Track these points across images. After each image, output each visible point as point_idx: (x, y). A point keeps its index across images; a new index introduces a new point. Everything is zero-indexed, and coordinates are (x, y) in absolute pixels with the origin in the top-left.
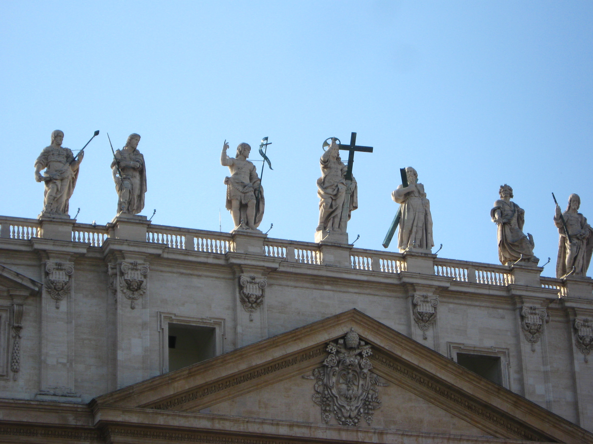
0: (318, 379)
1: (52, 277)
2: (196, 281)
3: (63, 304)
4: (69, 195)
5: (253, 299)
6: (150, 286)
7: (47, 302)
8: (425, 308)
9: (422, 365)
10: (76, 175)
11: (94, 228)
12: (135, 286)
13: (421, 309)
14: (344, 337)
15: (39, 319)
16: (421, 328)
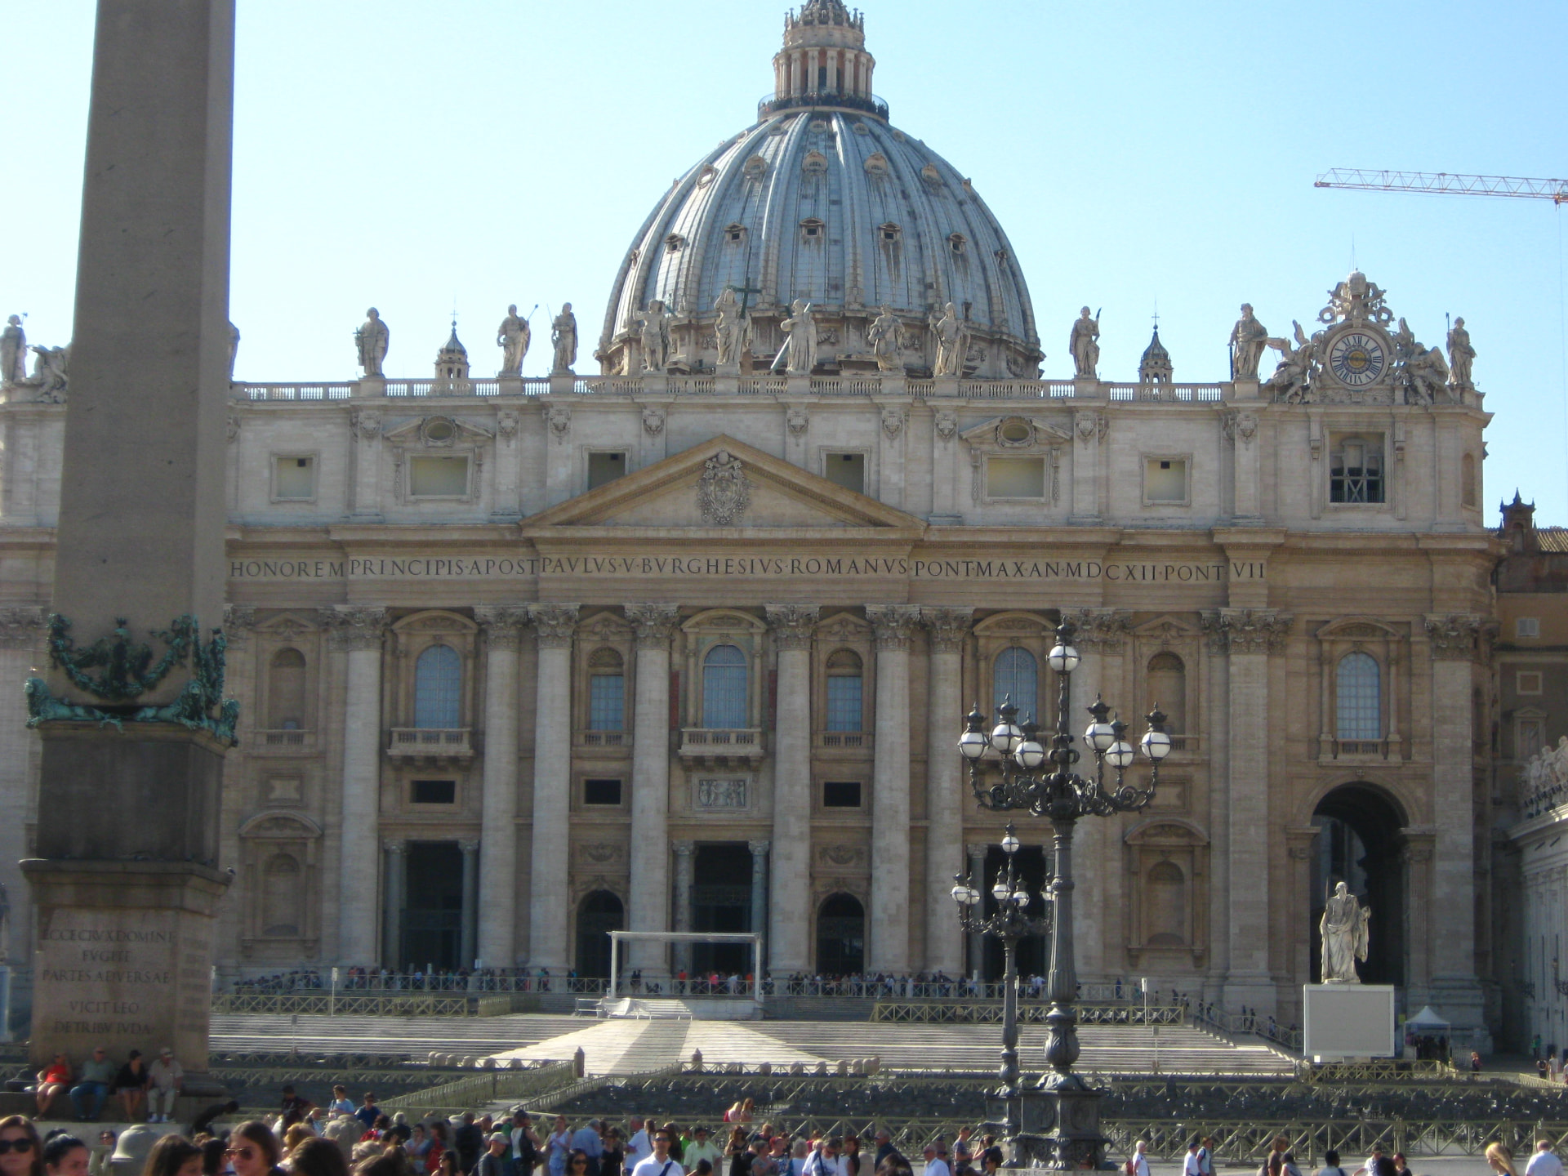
0: (701, 489)
1: (503, 424)
2: (612, 417)
3: (513, 444)
4: (523, 355)
5: (654, 428)
6: (571, 425)
7: (500, 444)
8: (799, 421)
9: (780, 474)
10: (529, 338)
11: (538, 380)
12: (561, 427)
13: (793, 423)
14: (716, 456)
15: (494, 456)
16: (795, 437)
